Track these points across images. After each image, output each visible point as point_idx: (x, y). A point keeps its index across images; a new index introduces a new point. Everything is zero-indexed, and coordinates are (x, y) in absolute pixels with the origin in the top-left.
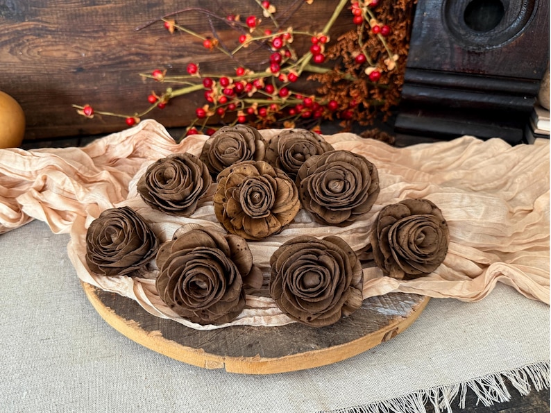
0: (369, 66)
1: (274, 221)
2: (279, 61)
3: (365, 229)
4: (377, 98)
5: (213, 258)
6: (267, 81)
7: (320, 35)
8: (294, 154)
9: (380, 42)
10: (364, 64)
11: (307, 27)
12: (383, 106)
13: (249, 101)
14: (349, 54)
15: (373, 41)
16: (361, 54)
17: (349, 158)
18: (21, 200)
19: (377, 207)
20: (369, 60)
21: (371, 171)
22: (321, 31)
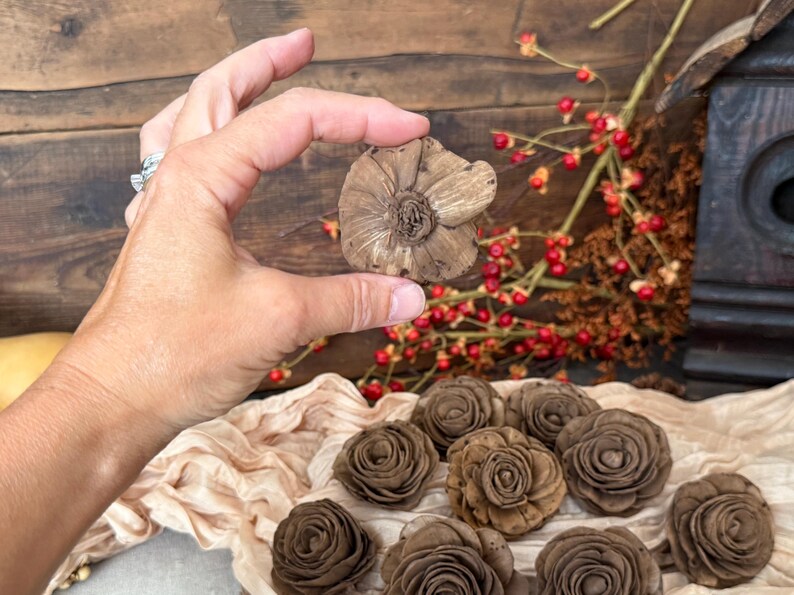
0: (634, 278)
1: (532, 510)
2: (497, 276)
3: (658, 519)
4: (652, 325)
5: (460, 560)
6: (480, 303)
7: (559, 235)
8: (547, 416)
9: (648, 242)
10: (626, 275)
11: (535, 221)
12: (660, 336)
13: (452, 335)
14: (602, 259)
15: (638, 241)
16: (622, 260)
17: (626, 419)
18: (148, 501)
19: (671, 488)
20: (634, 268)
21: (658, 436)
22: (557, 227)
